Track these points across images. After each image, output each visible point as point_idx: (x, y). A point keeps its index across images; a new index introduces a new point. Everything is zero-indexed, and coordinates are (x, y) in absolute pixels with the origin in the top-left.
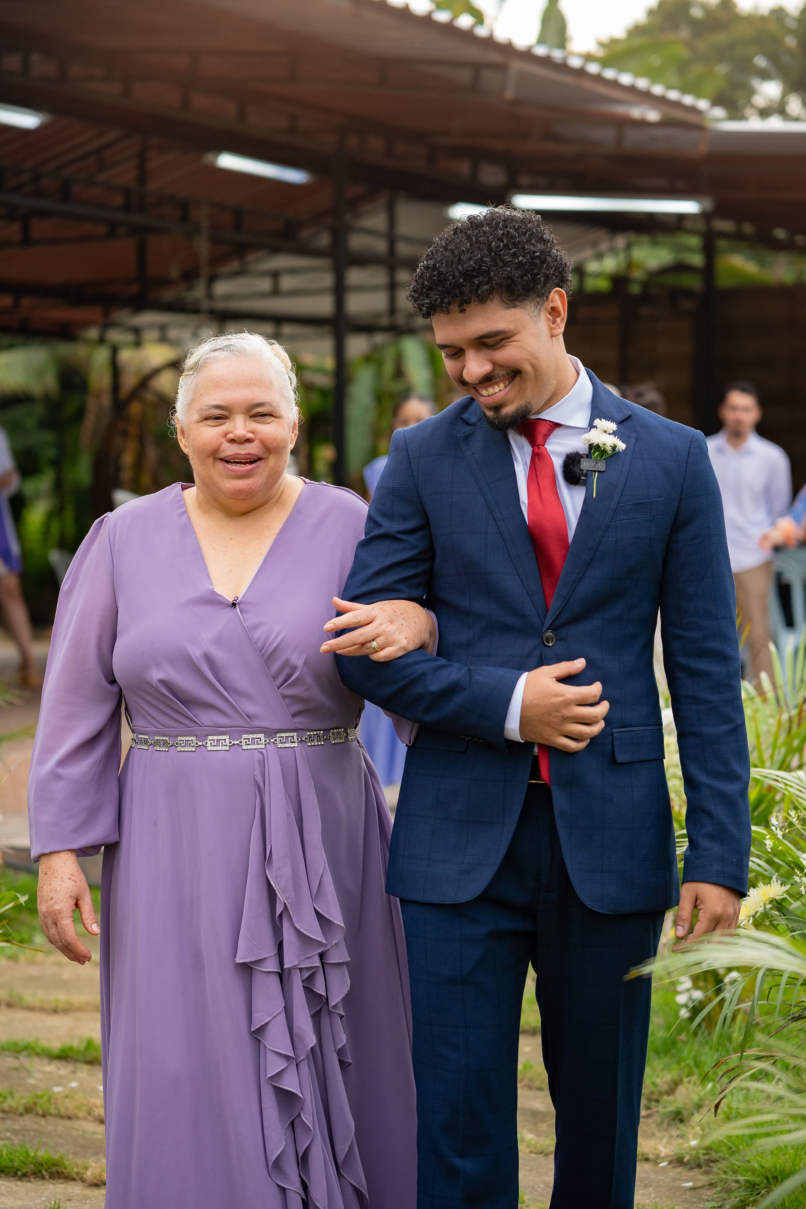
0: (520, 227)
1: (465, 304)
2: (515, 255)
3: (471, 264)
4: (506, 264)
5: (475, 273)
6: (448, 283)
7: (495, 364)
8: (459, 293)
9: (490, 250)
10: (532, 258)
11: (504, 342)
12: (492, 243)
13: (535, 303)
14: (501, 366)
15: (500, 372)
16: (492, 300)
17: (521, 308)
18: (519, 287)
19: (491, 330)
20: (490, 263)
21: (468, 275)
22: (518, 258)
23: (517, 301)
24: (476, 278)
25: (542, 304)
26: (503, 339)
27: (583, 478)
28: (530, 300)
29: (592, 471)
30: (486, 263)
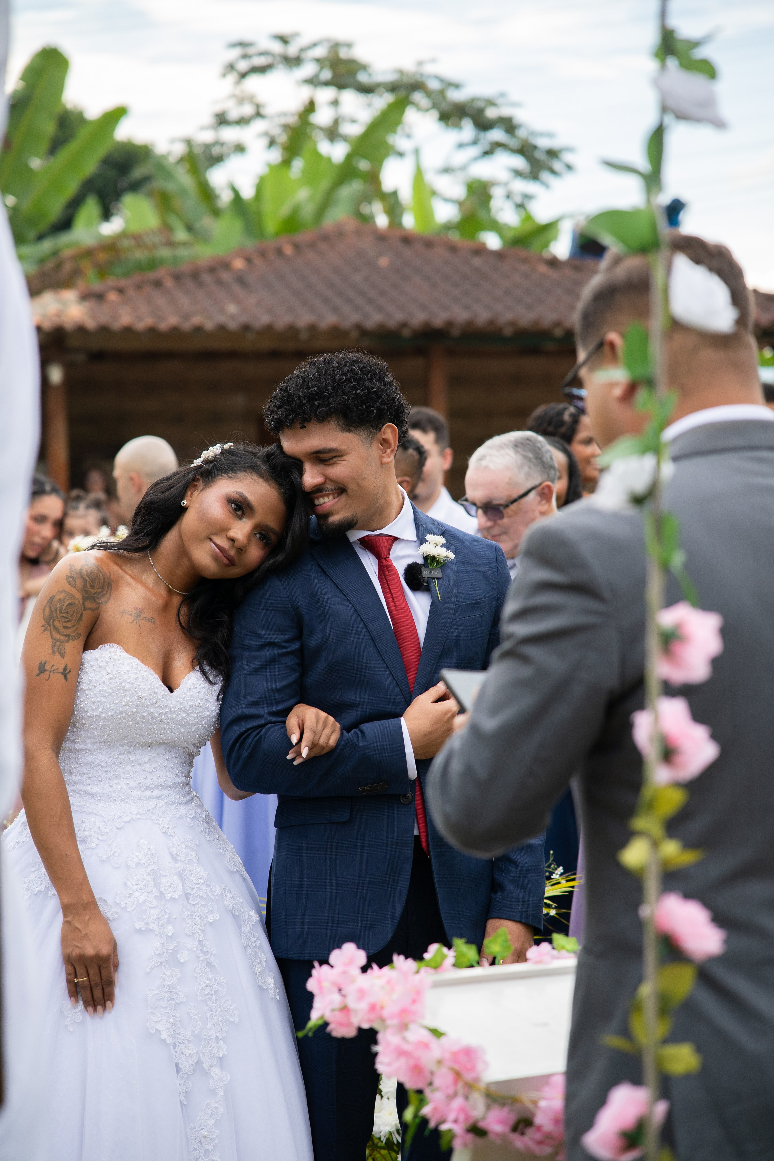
0: (364, 367)
1: (306, 422)
2: (354, 388)
3: (315, 389)
4: (344, 393)
5: (317, 397)
6: (294, 403)
7: (327, 478)
8: (301, 412)
9: (334, 380)
10: (369, 393)
11: (335, 459)
12: (337, 375)
13: (368, 431)
14: (332, 481)
15: (329, 486)
16: (329, 421)
17: (355, 433)
18: (353, 414)
19: (325, 447)
20: (332, 391)
21: (311, 398)
22: (357, 390)
23: (352, 427)
24: (317, 401)
25: (374, 434)
26: (335, 457)
27: (425, 584)
28: (364, 428)
29: (432, 578)
30: (328, 390)
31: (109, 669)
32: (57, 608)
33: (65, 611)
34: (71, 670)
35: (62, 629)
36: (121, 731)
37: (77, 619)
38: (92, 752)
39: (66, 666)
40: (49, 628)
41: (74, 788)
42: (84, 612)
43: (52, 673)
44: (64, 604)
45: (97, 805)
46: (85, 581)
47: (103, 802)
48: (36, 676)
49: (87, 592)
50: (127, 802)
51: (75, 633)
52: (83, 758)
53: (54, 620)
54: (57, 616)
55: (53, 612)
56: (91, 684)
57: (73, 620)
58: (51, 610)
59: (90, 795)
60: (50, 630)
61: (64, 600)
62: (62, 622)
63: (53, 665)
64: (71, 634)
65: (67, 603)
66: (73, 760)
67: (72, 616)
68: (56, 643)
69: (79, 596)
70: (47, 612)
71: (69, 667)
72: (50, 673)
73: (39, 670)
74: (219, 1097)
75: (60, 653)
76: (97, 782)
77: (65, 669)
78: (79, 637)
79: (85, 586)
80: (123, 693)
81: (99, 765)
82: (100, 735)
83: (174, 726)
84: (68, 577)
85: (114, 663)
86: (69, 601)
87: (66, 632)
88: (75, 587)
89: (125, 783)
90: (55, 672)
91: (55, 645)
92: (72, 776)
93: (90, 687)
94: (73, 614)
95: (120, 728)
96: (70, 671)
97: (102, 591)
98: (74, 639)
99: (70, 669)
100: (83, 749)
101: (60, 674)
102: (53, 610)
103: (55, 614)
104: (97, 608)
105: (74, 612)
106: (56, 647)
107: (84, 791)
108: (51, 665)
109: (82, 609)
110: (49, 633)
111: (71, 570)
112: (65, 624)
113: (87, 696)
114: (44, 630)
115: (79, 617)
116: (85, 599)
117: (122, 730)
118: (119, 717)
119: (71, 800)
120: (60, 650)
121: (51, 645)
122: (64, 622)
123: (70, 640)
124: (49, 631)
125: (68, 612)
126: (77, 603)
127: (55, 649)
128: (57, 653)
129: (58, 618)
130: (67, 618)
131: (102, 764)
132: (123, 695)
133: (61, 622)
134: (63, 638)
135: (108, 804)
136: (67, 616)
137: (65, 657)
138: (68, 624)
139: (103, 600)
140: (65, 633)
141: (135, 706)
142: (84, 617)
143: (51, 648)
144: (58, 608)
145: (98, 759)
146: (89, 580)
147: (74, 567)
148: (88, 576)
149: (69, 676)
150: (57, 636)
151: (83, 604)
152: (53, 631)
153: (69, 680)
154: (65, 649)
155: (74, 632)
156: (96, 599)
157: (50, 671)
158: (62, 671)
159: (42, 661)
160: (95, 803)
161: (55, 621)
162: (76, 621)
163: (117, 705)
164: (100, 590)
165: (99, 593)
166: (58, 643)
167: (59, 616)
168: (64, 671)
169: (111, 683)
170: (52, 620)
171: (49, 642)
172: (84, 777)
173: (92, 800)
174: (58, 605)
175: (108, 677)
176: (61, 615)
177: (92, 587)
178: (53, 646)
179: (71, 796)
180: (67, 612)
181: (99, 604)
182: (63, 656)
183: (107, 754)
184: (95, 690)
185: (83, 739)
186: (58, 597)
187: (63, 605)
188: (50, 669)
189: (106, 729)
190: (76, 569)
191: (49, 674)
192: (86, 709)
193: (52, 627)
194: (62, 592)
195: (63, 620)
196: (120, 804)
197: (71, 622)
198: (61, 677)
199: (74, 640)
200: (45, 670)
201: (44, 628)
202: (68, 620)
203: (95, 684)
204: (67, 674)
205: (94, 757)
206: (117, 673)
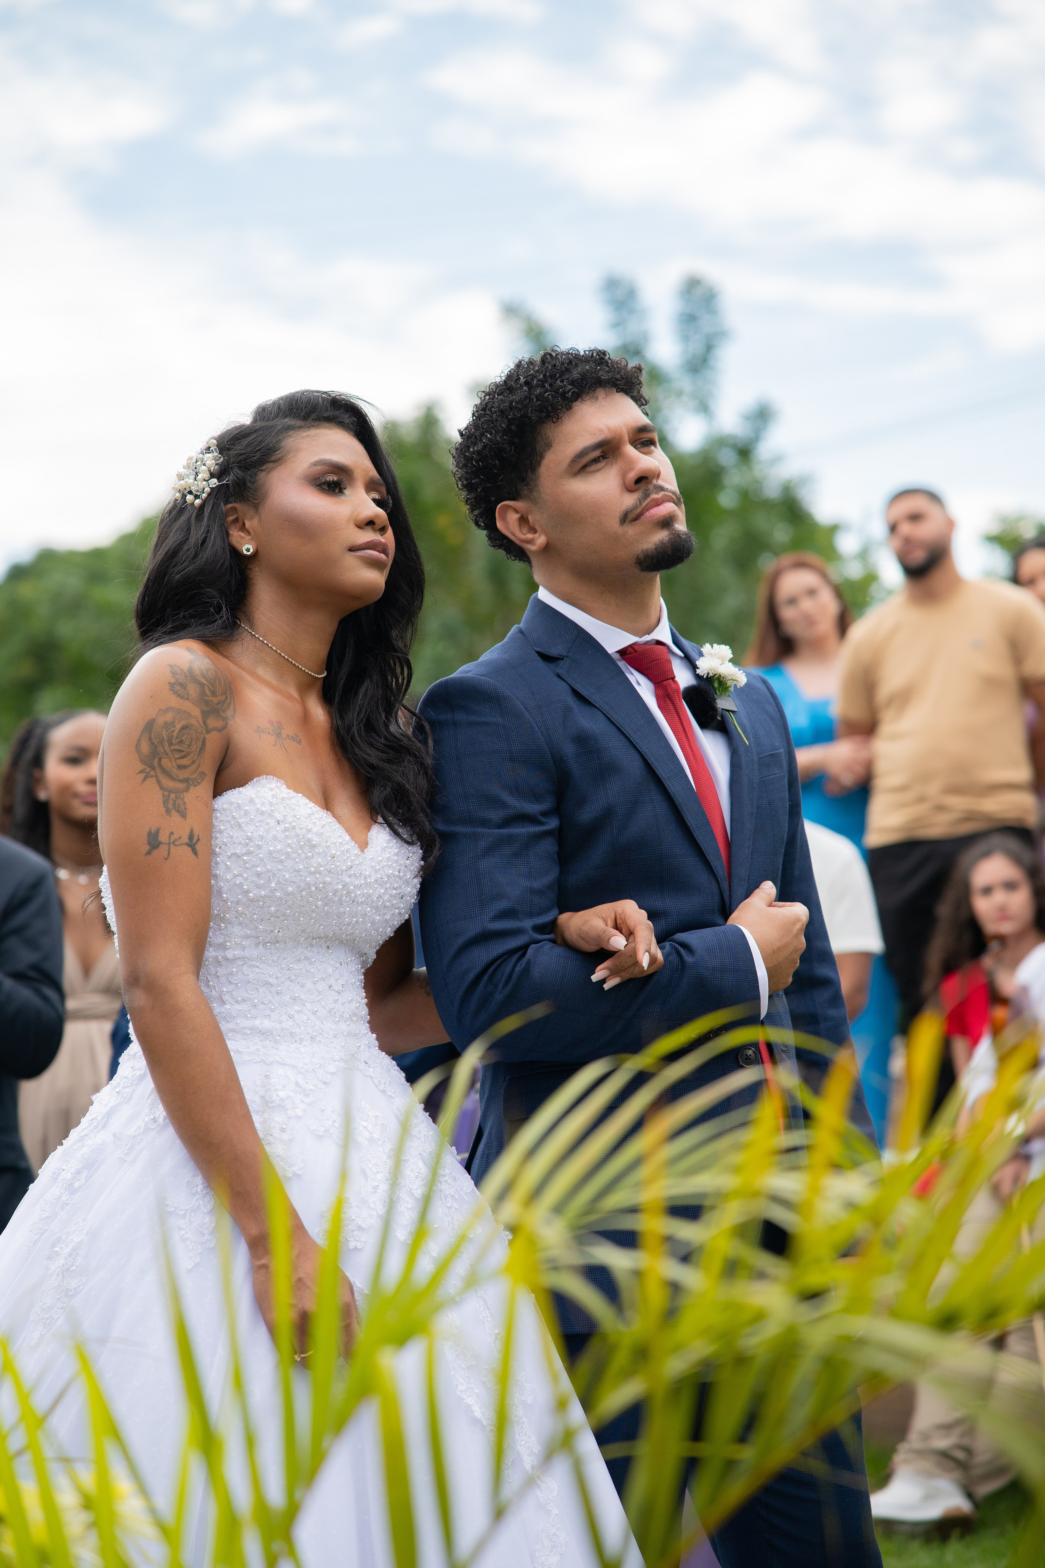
31: (280, 815)
32: (163, 737)
33: (178, 741)
34: (200, 838)
35: (175, 771)
36: (301, 919)
37: (198, 749)
38: (253, 963)
39: (192, 832)
40: (152, 773)
41: (231, 1026)
42: (207, 736)
43: (172, 846)
44: (174, 729)
45: (277, 1049)
46: (202, 685)
47: (284, 1043)
48: (146, 855)
49: (207, 703)
50: (320, 1042)
51: (197, 773)
52: (240, 973)
53: (160, 759)
54: (165, 751)
55: (156, 747)
56: (251, 844)
57: (191, 752)
58: (153, 744)
59: (263, 1034)
60: (156, 776)
61: (173, 724)
62: (176, 759)
63: (172, 833)
64: (191, 777)
65: (178, 726)
66: (223, 979)
67: (189, 746)
68: (169, 795)
69: (196, 712)
70: (145, 748)
71: (196, 832)
72: (169, 846)
73: (149, 843)
74: (554, 1518)
75: (178, 811)
76: (268, 1012)
77: (191, 837)
78: (203, 780)
79: (203, 693)
80: (310, 852)
81: (267, 983)
82: (267, 931)
83: (369, 909)
84: (172, 685)
85: (285, 805)
86: (183, 723)
87: (183, 774)
88: (187, 699)
89: (310, 1011)
90: (176, 843)
91: (168, 800)
92: (225, 1006)
93: (251, 849)
94: (191, 742)
95: (301, 915)
96: (198, 840)
97: (226, 698)
98: (196, 783)
99: (198, 836)
100: (239, 958)
101: (185, 847)
102: (156, 742)
103: (160, 749)
104: (225, 727)
105: (192, 740)
106: (171, 802)
107: (250, 1029)
108: (167, 834)
109: (204, 732)
110: (156, 781)
111: (174, 673)
112: (180, 762)
113: (247, 865)
114: (145, 779)
115: (200, 745)
116: (205, 714)
117: (303, 917)
118: (304, 893)
119: (231, 1045)
120: (178, 807)
121: (162, 800)
122: (178, 759)
123: (191, 787)
124: (155, 778)
125: (182, 740)
126: (195, 723)
127: (170, 806)
128: (174, 812)
129: (167, 754)
130: (181, 751)
131: (273, 981)
132: (309, 854)
133: (173, 759)
134: (181, 786)
135: (293, 1046)
136: (182, 749)
137: (187, 817)
138: (185, 762)
139: (229, 713)
140: (181, 777)
141: (327, 873)
142: (208, 744)
143: (163, 805)
144: (165, 737)
145: (263, 973)
146: (208, 684)
147: (178, 667)
148: (204, 677)
149: (198, 847)
150: (168, 783)
151: (205, 723)
152: (162, 778)
153: (199, 853)
154: (184, 803)
155: (195, 772)
156: (220, 712)
157: (169, 844)
158: (188, 841)
159: (151, 829)
160: (273, 1047)
161: (163, 759)
162: (197, 753)
163: (302, 873)
164: (224, 697)
165: (224, 702)
166: (173, 796)
167: (168, 751)
168: (190, 840)
169: (287, 837)
170: (156, 760)
171: (157, 795)
172: (244, 1007)
173: (267, 1042)
174: (164, 734)
175: (279, 828)
176: (172, 747)
177: (214, 694)
178: (165, 802)
179: (228, 1039)
180: (181, 742)
181: (225, 719)
182: (183, 815)
183: (277, 964)
184: (260, 853)
185: (238, 940)
186: (161, 720)
187: (173, 731)
188: (168, 839)
189: (278, 917)
190: (182, 670)
191: (167, 849)
192: (245, 887)
193: (158, 771)
194: (166, 711)
195: (177, 756)
196: (310, 1045)
197: (189, 757)
198: (188, 850)
199: (195, 786)
200: (160, 843)
201: (145, 774)
202: (184, 753)
203: (260, 843)
204: (195, 844)
205: (257, 970)
206: (295, 819)
